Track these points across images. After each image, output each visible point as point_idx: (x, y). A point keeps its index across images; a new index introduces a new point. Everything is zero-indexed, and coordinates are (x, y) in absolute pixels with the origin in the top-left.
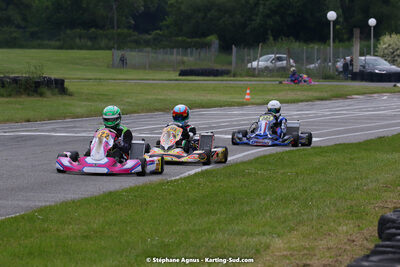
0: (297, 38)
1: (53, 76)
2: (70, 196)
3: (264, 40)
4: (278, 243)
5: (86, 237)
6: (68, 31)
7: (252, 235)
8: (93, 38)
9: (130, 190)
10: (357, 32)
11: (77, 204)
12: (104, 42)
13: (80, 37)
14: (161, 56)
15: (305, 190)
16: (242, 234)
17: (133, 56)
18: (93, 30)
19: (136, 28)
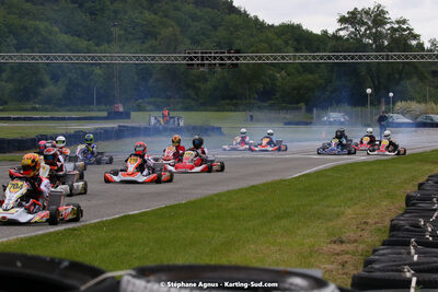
0: (349, 104)
1: (216, 125)
2: (231, 188)
3: (331, 105)
4: (349, 211)
5: (242, 209)
6: (222, 102)
7: (334, 207)
8: (236, 105)
9: (264, 184)
10: (383, 100)
11: (236, 192)
12: (242, 108)
13: (228, 104)
14: (273, 115)
15: (361, 183)
16: (328, 206)
17: (257, 114)
18: (235, 101)
19: (258, 99)
